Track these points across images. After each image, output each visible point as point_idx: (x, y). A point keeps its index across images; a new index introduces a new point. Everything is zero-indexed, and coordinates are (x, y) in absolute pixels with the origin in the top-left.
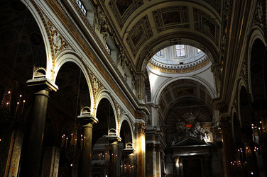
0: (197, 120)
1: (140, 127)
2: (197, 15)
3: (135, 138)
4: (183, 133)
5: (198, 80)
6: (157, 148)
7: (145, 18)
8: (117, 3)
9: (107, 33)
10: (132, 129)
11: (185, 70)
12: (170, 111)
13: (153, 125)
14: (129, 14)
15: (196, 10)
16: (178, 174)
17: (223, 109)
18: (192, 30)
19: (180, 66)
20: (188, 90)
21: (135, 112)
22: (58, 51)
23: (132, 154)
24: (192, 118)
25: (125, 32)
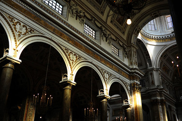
1: (134, 87)
3: (131, 95)
6: (162, 102)
9: (83, 18)
19: (172, 35)
21: (129, 75)
22: (22, 36)
23: (129, 109)
25: (108, 16)
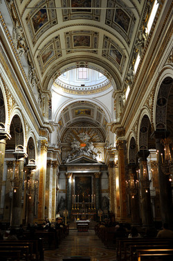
0: (91, 140)
1: (43, 144)
2: (106, 42)
3: (38, 154)
4: (77, 152)
5: (97, 103)
6: (54, 164)
7: (56, 37)
8: (33, 19)
9: (22, 49)
10: (36, 145)
11: (86, 92)
12: (67, 130)
13: (52, 142)
14: (43, 32)
15: (107, 37)
16: (70, 189)
17: (121, 132)
18: (99, 55)
19: (81, 88)
20: (86, 111)
21: (40, 129)
23: (34, 170)
24: (87, 138)
25: (37, 49)
